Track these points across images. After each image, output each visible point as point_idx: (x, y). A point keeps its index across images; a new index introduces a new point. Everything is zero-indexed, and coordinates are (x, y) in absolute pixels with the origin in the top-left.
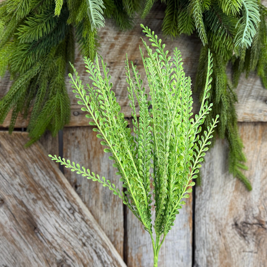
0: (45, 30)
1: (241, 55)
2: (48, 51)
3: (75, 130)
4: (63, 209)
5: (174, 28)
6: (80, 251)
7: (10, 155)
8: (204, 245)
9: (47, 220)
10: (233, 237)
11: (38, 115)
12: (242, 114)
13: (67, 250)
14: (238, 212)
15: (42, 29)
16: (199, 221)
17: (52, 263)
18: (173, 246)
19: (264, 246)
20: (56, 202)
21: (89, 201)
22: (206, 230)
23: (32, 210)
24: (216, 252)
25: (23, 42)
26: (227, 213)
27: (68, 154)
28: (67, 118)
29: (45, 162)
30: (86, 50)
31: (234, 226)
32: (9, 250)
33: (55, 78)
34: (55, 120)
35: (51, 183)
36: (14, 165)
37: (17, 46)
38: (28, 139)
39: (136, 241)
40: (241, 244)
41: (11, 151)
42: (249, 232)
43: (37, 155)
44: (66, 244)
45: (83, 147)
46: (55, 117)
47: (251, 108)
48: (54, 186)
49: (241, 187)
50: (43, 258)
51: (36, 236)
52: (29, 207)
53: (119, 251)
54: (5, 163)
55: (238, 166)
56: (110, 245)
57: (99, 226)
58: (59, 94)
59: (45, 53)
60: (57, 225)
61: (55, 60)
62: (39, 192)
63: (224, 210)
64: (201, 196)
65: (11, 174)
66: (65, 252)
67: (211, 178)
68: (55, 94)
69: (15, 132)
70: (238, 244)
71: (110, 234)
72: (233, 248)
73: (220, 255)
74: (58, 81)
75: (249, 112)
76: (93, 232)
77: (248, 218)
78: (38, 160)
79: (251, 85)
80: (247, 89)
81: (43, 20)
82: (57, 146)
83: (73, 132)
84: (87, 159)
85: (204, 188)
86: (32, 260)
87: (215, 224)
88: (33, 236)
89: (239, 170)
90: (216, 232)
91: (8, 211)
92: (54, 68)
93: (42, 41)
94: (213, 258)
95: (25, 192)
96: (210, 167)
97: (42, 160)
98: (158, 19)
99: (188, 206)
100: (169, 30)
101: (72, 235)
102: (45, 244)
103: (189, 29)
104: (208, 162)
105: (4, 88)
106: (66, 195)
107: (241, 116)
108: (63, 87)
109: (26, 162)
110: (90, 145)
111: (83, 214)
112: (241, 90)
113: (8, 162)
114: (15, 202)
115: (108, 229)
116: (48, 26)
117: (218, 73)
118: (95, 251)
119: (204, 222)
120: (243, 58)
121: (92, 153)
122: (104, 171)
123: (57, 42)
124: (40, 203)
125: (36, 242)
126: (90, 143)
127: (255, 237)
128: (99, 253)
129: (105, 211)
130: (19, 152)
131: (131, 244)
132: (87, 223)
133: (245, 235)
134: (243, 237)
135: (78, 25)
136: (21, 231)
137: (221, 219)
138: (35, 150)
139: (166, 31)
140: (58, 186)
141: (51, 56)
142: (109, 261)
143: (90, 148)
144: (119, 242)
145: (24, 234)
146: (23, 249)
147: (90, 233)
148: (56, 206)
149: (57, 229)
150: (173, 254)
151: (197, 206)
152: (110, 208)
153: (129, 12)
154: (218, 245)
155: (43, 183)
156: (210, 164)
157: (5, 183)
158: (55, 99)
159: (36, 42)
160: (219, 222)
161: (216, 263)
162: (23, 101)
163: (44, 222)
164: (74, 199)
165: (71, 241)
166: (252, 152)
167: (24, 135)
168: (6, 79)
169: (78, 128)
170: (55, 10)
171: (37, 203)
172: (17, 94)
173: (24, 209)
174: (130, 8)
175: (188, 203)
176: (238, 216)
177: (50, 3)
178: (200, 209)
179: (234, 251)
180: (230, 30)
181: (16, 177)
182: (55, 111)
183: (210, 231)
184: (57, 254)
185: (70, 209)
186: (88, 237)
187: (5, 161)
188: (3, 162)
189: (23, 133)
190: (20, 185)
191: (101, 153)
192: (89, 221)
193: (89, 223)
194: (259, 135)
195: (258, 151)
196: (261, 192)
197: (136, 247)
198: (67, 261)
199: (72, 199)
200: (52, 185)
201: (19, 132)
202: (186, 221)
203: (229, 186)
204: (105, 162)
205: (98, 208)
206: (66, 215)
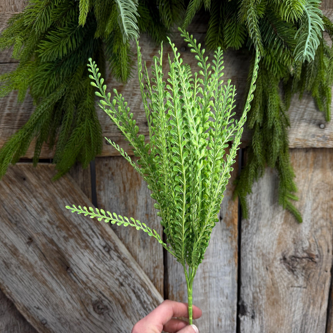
0: (70, 45)
1: (296, 72)
2: (74, 70)
3: (108, 160)
4: (97, 247)
5: (220, 41)
6: (117, 292)
7: (37, 190)
8: (250, 281)
9: (80, 259)
10: (281, 271)
11: (65, 145)
12: (293, 139)
13: (103, 291)
14: (286, 246)
15: (67, 45)
16: (244, 256)
17: (88, 304)
18: (217, 283)
19: (313, 280)
20: (90, 240)
21: (125, 237)
22: (252, 266)
23: (63, 248)
24: (263, 288)
25: (44, 61)
26: (275, 247)
27: (102, 187)
28: (99, 147)
29: (76, 197)
30: (118, 68)
31: (282, 261)
32: (40, 291)
33: (83, 102)
34: (85, 150)
35: (84, 219)
36: (41, 200)
37: (39, 66)
38: (56, 171)
39: (178, 279)
40: (289, 279)
41: (38, 185)
42: (298, 267)
43: (66, 189)
44: (101, 284)
45: (118, 178)
46: (85, 147)
47: (303, 133)
48: (87, 223)
49: (290, 219)
50: (78, 299)
51: (69, 276)
52: (60, 246)
53: (159, 290)
54: (32, 198)
55: (288, 197)
56: (149, 284)
57: (137, 264)
58: (89, 121)
59: (71, 72)
60: (92, 265)
61: (83, 81)
62: (70, 229)
63: (272, 244)
64: (247, 230)
65: (39, 210)
66: (100, 292)
67: (258, 210)
68: (84, 120)
69: (42, 164)
70: (286, 279)
71: (149, 271)
72: (281, 284)
73: (267, 291)
74: (87, 105)
75: (301, 137)
76: (131, 270)
77: (298, 252)
78: (68, 195)
79: (304, 107)
80: (299, 112)
81: (67, 33)
82: (90, 178)
83: (106, 162)
84: (122, 191)
85: (250, 220)
86: (66, 302)
87: (262, 259)
88: (66, 275)
89: (289, 201)
90: (263, 268)
91: (38, 250)
92: (82, 90)
93: (67, 60)
94: (259, 294)
95: (55, 229)
96: (257, 198)
97: (72, 194)
98: (200, 33)
99: (234, 241)
100: (214, 44)
101: (108, 274)
102: (79, 284)
103: (237, 43)
104: (255, 193)
105: (28, 115)
106: (100, 232)
107: (292, 141)
108: (93, 113)
109: (55, 197)
110: (125, 177)
111: (119, 252)
112: (293, 113)
113: (35, 197)
114: (44, 240)
115: (147, 266)
116: (74, 40)
117: (270, 94)
118: (133, 291)
119: (250, 257)
120: (298, 75)
121: (127, 186)
122: (141, 204)
123: (85, 60)
124: (72, 241)
125: (70, 282)
126: (125, 174)
127: (304, 271)
128: (137, 292)
129: (144, 248)
130: (46, 186)
131: (172, 282)
132: (123, 262)
133: (293, 269)
134: (291, 272)
135: (109, 40)
136: (52, 271)
137: (269, 253)
138: (64, 184)
139: (210, 45)
140: (92, 222)
141: (78, 77)
142: (149, 300)
143: (125, 180)
144: (159, 279)
145: (56, 275)
146: (55, 289)
147: (127, 272)
148: (90, 244)
149: (91, 269)
150: (217, 291)
151: (243, 241)
152: (148, 245)
153: (167, 24)
154: (265, 281)
155: (74, 219)
156: (257, 195)
157: (32, 220)
158: (84, 126)
159: (60, 60)
160: (266, 256)
161: (262, 299)
162: (48, 129)
163: (76, 261)
164: (109, 236)
165: (107, 280)
166: (303, 180)
167: (52, 167)
168: (29, 105)
169: (112, 159)
170: (79, 18)
171: (69, 241)
172: (39, 121)
173: (54, 248)
174: (169, 19)
175: (233, 238)
176: (286, 250)
177: (75, 14)
178: (246, 243)
179: (282, 286)
180: (287, 41)
181: (44, 214)
182: (84, 140)
183: (257, 266)
184: (92, 295)
185: (104, 247)
186: (126, 277)
187: (32, 196)
188: (30, 197)
189: (50, 165)
190: (49, 222)
191: (138, 185)
192: (126, 259)
193: (126, 261)
194: (310, 162)
195: (310, 179)
196: (312, 223)
197: (178, 284)
198: (103, 302)
199: (107, 236)
200: (84, 222)
201: (46, 164)
202: (231, 256)
203: (278, 218)
204: (142, 195)
205: (136, 244)
206: (101, 254)
